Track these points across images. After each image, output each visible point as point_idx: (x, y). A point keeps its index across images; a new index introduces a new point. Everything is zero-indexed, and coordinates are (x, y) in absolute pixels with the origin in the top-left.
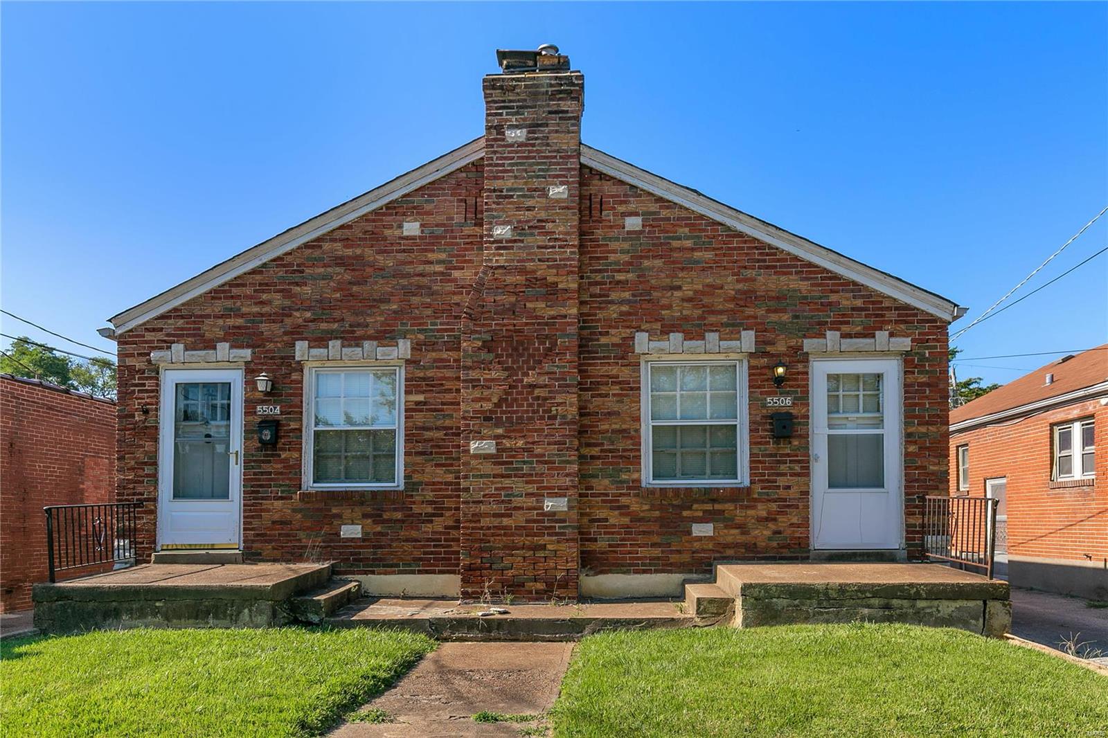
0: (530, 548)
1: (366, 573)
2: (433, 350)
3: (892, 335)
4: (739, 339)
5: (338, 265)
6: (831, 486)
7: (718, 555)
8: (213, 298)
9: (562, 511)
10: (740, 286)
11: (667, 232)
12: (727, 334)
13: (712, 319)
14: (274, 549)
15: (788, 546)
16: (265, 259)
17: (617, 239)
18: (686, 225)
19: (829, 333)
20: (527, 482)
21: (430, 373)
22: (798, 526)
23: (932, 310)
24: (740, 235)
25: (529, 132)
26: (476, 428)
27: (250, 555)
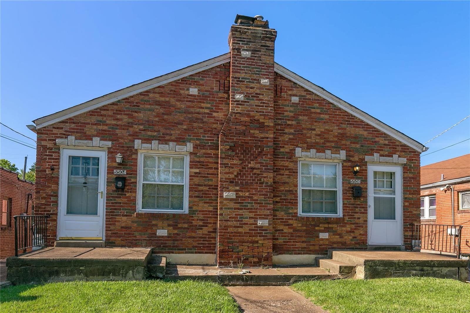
0: (251, 242)
1: (169, 253)
2: (204, 149)
3: (399, 156)
4: (339, 154)
5: (157, 105)
6: (375, 218)
7: (330, 247)
8: (91, 115)
9: (266, 226)
10: (340, 131)
11: (309, 105)
12: (334, 151)
13: (328, 144)
14: (122, 240)
15: (359, 244)
16: (120, 98)
17: (288, 106)
18: (318, 103)
19: (375, 154)
20: (250, 212)
21: (202, 159)
22: (363, 235)
23: (415, 148)
24: (340, 109)
25: (252, 53)
26: (226, 186)
27: (109, 243)
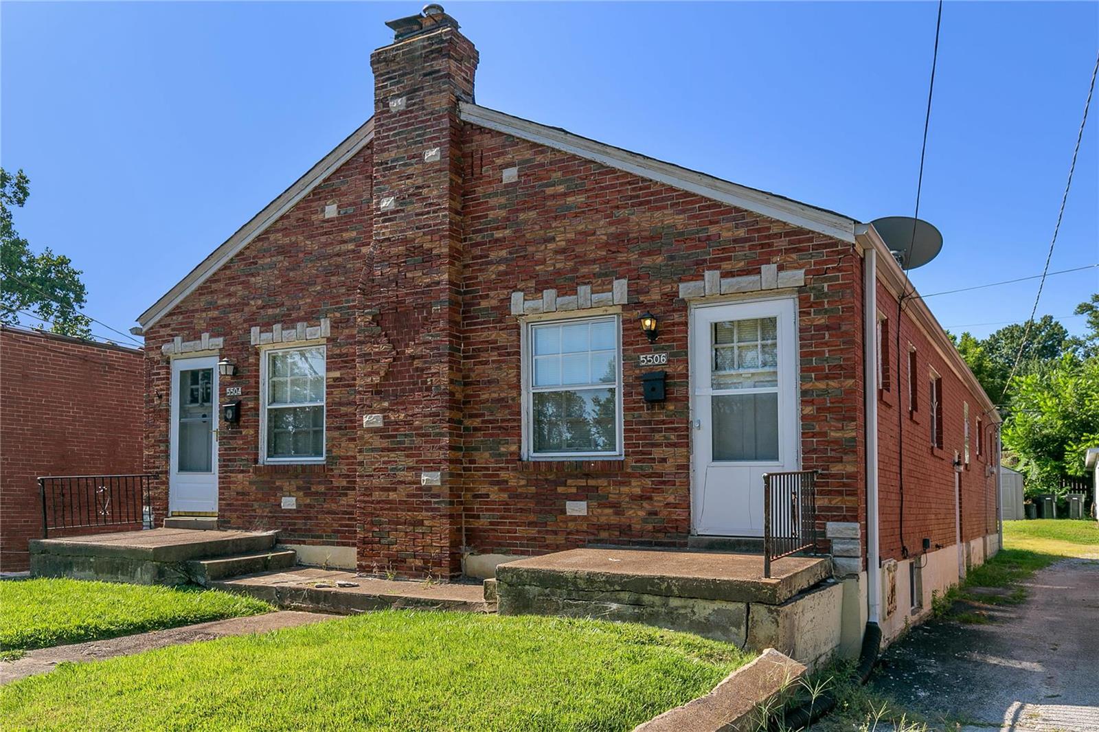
0: (411, 524)
1: (299, 543)
2: (347, 328)
3: (781, 268)
4: (611, 290)
5: (279, 253)
6: (714, 459)
7: (592, 537)
8: (201, 294)
9: (436, 486)
10: (612, 229)
11: (541, 180)
12: (599, 285)
13: (584, 270)
14: (238, 517)
15: (664, 531)
16: (231, 255)
17: (496, 194)
18: (560, 169)
19: (707, 274)
20: (407, 456)
21: (344, 350)
22: (675, 506)
23: (829, 232)
24: (613, 171)
25: (408, 99)
26: (368, 403)
27: (223, 524)
